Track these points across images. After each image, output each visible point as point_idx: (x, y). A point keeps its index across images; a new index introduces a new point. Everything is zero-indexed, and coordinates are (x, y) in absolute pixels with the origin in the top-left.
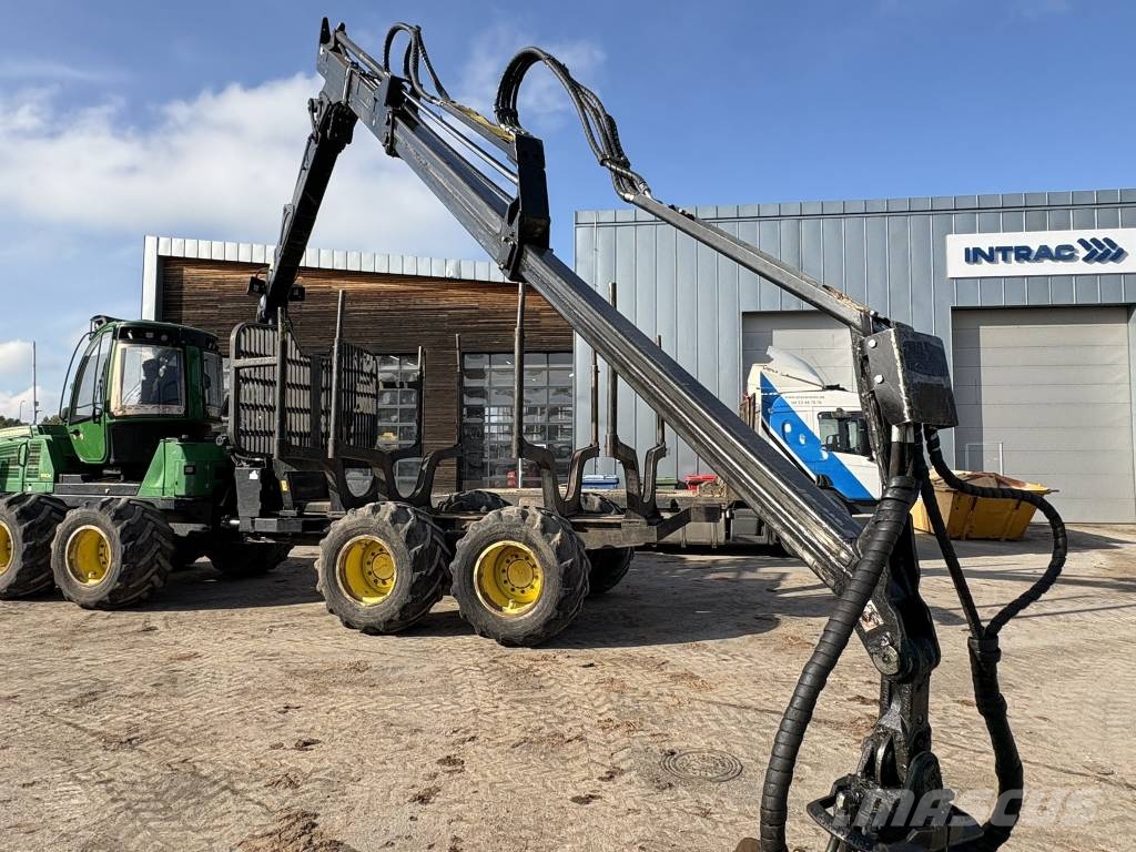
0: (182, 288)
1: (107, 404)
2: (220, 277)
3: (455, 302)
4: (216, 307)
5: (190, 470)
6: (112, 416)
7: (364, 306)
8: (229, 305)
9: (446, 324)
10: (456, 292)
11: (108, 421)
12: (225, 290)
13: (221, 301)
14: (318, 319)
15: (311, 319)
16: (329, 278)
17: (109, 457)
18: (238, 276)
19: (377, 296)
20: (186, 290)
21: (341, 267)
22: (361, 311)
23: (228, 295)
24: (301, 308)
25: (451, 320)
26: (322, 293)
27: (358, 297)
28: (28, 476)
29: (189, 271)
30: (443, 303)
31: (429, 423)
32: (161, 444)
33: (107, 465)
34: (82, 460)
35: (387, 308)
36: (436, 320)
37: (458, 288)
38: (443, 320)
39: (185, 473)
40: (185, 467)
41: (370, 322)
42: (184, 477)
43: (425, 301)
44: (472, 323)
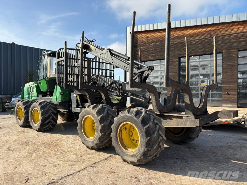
0: (137, 41)
1: (47, 75)
2: (148, 36)
3: (236, 31)
4: (147, 46)
5: (62, 93)
6: (48, 78)
7: (197, 38)
8: (151, 44)
9: (232, 40)
10: (236, 27)
11: (47, 79)
12: (149, 40)
13: (148, 43)
14: (180, 45)
15: (178, 45)
16: (184, 30)
17: (48, 90)
18: (153, 35)
19: (202, 34)
20: (138, 42)
21: (189, 25)
22: (196, 40)
23: (150, 41)
24: (174, 42)
25: (234, 38)
26: (181, 36)
27: (194, 35)
28: (32, 95)
29: (139, 36)
30: (230, 32)
31: (224, 79)
32: (56, 86)
33: (47, 92)
34: (42, 91)
35: (206, 37)
36: (227, 39)
37: (238, 25)
38: (231, 39)
39: (61, 94)
40: (61, 92)
41: (199, 44)
42: (60, 95)
43: (222, 32)
44: (244, 38)
